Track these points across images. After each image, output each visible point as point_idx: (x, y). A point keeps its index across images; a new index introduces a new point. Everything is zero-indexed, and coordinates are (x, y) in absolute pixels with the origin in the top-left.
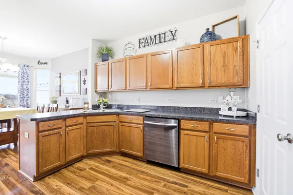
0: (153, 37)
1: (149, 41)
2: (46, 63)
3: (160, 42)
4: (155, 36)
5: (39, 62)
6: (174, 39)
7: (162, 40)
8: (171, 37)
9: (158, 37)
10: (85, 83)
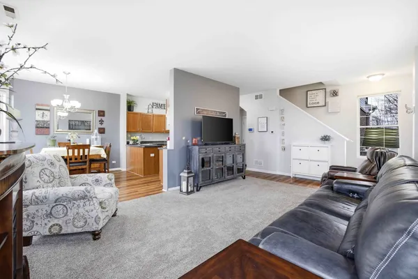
0: (161, 105)
1: (159, 106)
3: (164, 108)
9: (163, 105)
10: (101, 124)
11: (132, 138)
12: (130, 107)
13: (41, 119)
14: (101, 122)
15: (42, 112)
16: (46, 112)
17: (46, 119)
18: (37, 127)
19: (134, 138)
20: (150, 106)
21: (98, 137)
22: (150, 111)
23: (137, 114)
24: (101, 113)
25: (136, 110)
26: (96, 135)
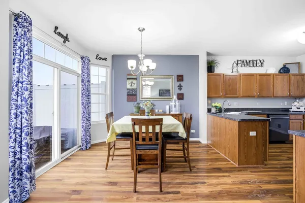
0: (248, 61)
1: (245, 63)
2: (105, 59)
3: (253, 66)
4: (250, 61)
5: (97, 57)
6: (262, 66)
7: (255, 65)
8: (260, 64)
9: (251, 62)
10: (180, 89)
11: (214, 105)
12: (210, 68)
13: (130, 88)
14: (180, 87)
15: (131, 81)
16: (135, 81)
17: (134, 87)
18: (128, 95)
19: (216, 104)
20: (235, 65)
21: (177, 103)
22: (235, 70)
23: (219, 75)
24: (180, 78)
25: (218, 70)
26: (175, 102)
